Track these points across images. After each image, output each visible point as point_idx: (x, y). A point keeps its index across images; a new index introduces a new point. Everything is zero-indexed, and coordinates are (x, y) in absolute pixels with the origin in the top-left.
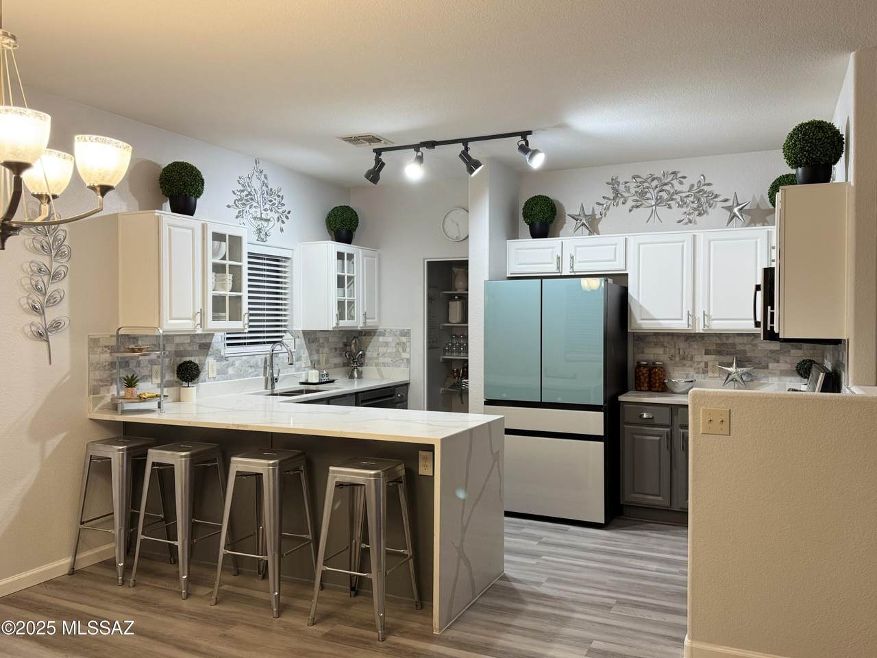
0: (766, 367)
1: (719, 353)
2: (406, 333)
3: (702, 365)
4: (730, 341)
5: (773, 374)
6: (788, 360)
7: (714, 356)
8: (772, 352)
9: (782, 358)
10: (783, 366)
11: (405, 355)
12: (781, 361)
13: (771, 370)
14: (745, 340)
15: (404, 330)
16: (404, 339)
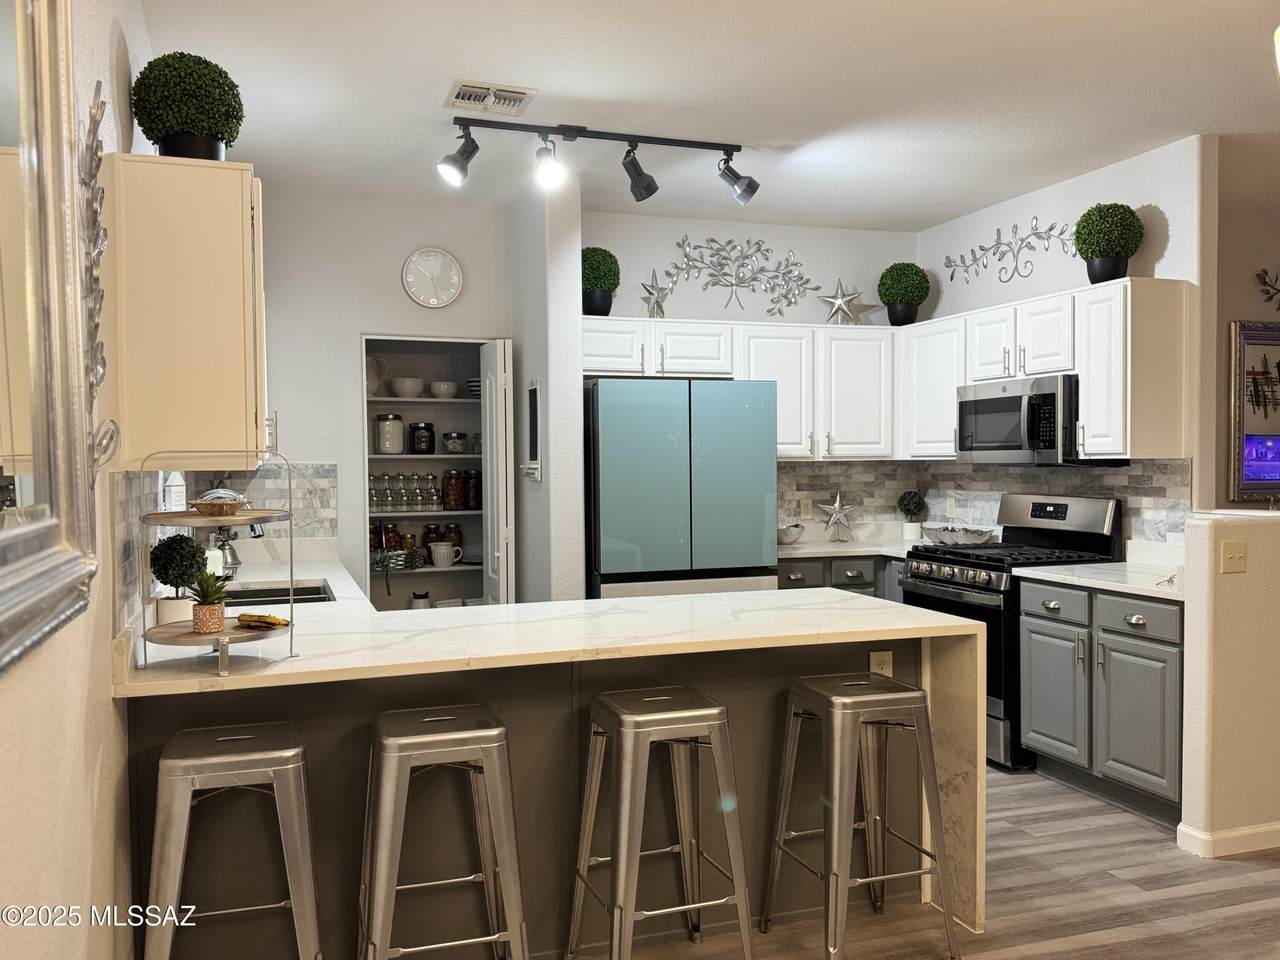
0: (861, 503)
1: (812, 488)
2: (330, 472)
3: (794, 505)
4: (823, 472)
5: (868, 512)
6: (882, 495)
7: (806, 492)
8: (867, 484)
9: (877, 492)
10: (878, 501)
11: (327, 513)
12: (876, 496)
13: (867, 506)
14: (839, 470)
15: (322, 466)
16: (324, 483)
